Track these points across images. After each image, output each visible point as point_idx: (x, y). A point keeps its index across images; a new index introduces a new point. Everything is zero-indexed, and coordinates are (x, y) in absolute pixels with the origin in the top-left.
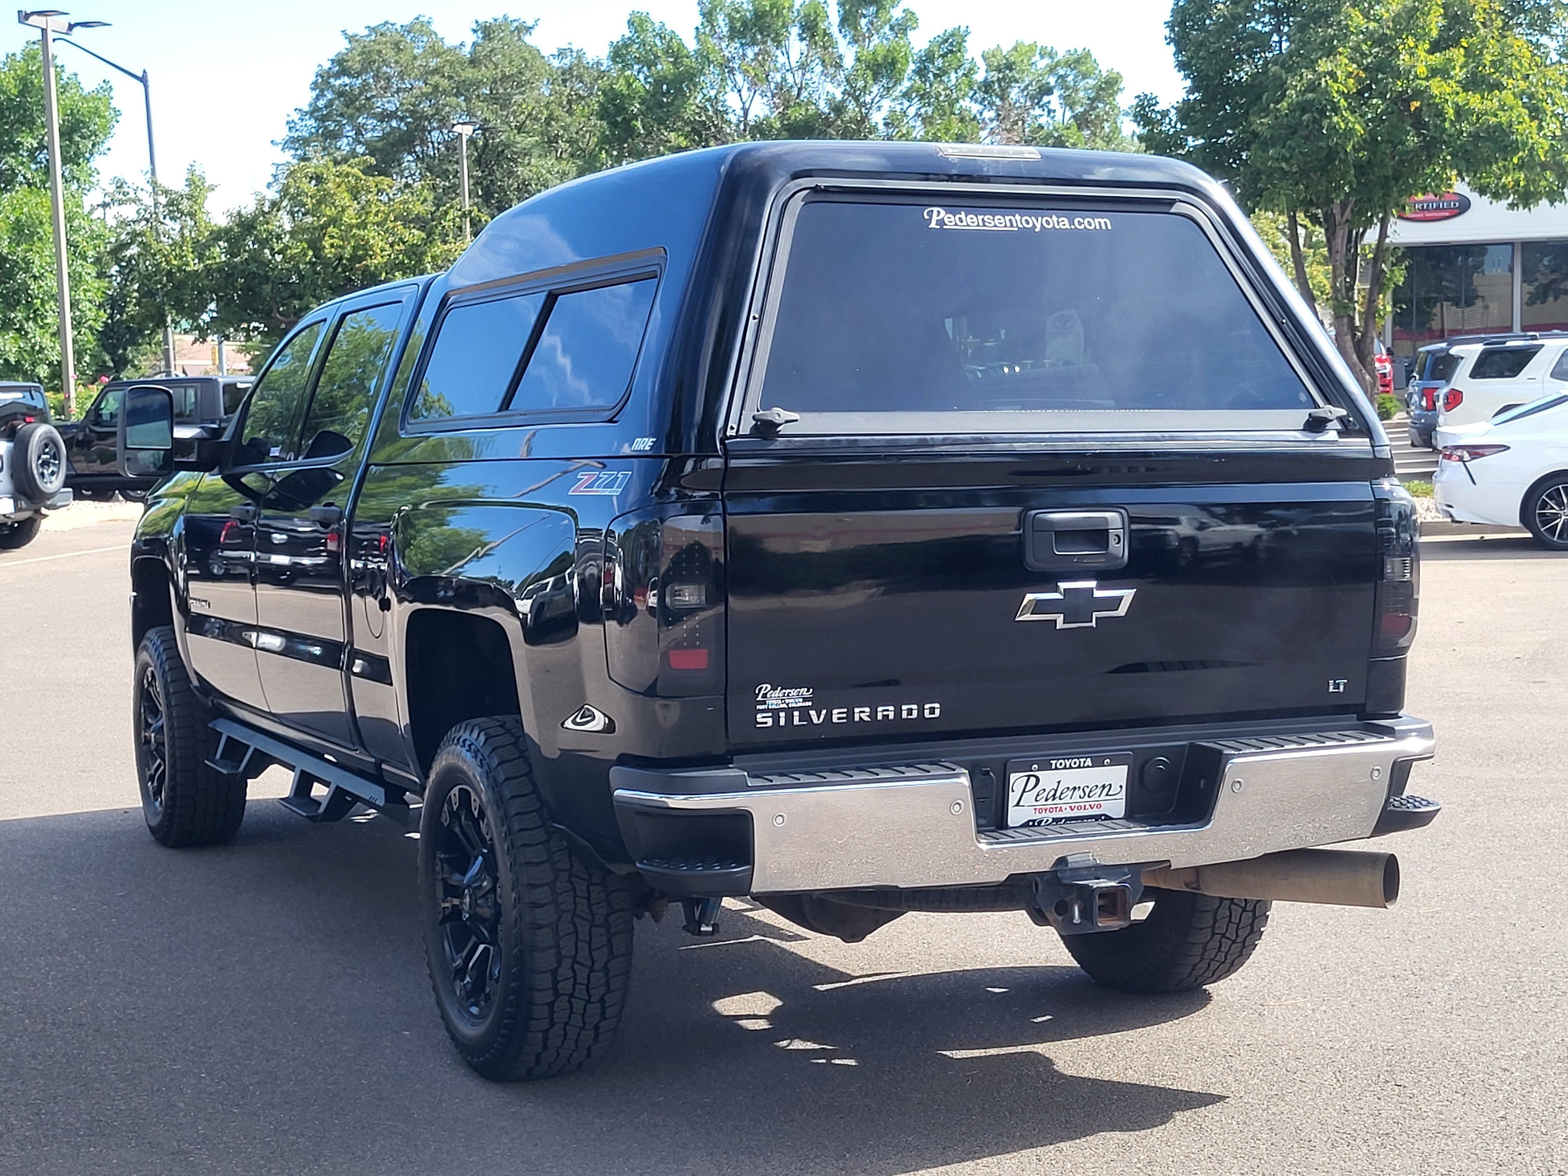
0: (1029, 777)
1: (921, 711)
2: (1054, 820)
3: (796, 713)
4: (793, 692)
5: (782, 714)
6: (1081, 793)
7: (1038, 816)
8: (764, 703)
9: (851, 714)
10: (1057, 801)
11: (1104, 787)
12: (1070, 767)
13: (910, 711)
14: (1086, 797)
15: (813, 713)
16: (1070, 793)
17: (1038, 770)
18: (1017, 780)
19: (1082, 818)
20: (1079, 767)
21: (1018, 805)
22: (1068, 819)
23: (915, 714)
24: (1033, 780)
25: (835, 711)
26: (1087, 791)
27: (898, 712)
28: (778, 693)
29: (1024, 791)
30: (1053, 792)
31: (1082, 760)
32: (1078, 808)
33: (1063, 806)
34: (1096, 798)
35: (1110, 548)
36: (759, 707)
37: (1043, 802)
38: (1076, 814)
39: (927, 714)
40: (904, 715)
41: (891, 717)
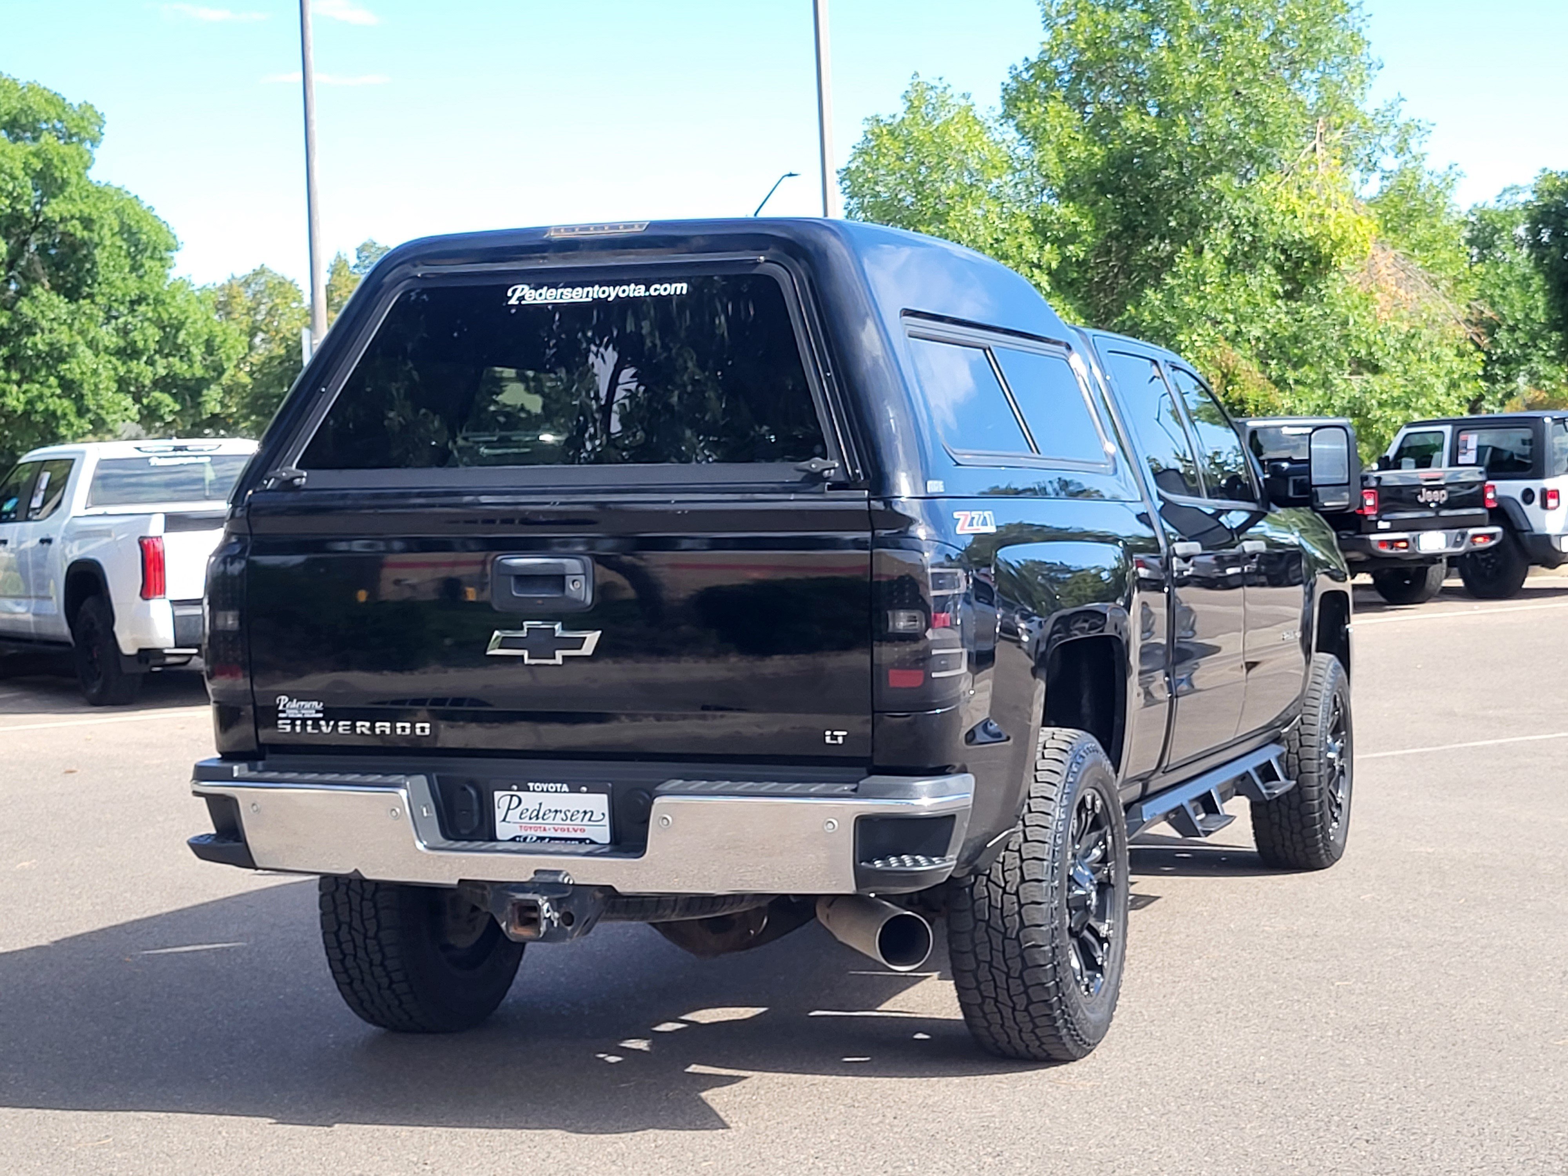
0: (512, 796)
1: (413, 728)
2: (538, 838)
3: (310, 722)
4: (308, 705)
5: (298, 722)
6: (563, 815)
7: (524, 833)
8: (284, 712)
9: (353, 727)
10: (540, 821)
11: (585, 812)
12: (548, 791)
13: (403, 729)
14: (568, 821)
15: (323, 723)
16: (553, 815)
17: (518, 790)
18: (501, 798)
19: (566, 839)
20: (556, 791)
21: (504, 820)
22: (551, 839)
23: (408, 731)
24: (515, 800)
25: (341, 723)
26: (569, 815)
27: (393, 729)
28: (294, 704)
29: (509, 809)
30: (535, 813)
31: (559, 785)
32: (563, 830)
33: (547, 827)
34: (578, 822)
35: (567, 592)
36: (281, 715)
37: (527, 820)
38: (559, 834)
39: (418, 732)
40: (399, 731)
41: (388, 731)
